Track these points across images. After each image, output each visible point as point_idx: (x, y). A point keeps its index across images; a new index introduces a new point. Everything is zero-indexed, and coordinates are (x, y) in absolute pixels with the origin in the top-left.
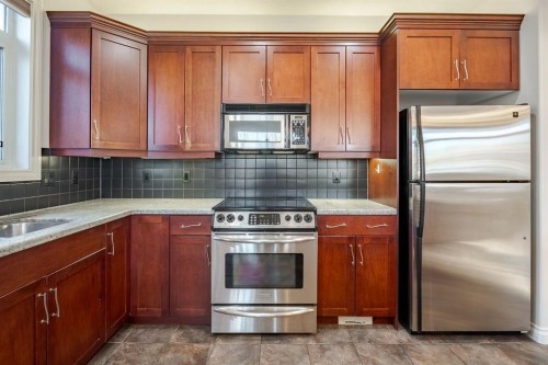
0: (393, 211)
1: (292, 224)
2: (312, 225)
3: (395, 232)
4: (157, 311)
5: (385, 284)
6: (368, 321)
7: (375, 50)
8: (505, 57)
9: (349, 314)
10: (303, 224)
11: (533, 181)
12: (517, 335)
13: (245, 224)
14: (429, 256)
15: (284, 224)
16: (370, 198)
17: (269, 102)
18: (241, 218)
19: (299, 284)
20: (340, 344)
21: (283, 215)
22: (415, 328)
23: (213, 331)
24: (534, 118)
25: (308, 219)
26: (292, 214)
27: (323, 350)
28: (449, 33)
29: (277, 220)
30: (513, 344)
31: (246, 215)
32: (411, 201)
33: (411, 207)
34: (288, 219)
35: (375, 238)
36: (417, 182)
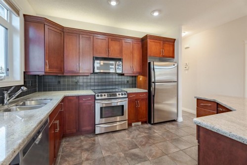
0: (147, 91)
1: (121, 96)
2: (126, 96)
3: (147, 97)
4: (74, 131)
5: (145, 112)
6: (140, 123)
7: (140, 43)
8: (172, 49)
9: (136, 122)
10: (123, 96)
11: (177, 82)
12: (174, 121)
13: (106, 97)
14: (156, 106)
15: (118, 96)
16: (138, 88)
17: (109, 57)
18: (105, 95)
19: (123, 115)
20: (135, 130)
21: (117, 94)
22: (152, 123)
23: (96, 133)
24: (178, 66)
25: (125, 94)
26: (120, 93)
27: (131, 132)
28: (159, 41)
29: (116, 95)
30: (174, 123)
31: (106, 94)
32: (152, 88)
33: (152, 90)
34: (119, 94)
35: (142, 99)
36: (153, 82)
